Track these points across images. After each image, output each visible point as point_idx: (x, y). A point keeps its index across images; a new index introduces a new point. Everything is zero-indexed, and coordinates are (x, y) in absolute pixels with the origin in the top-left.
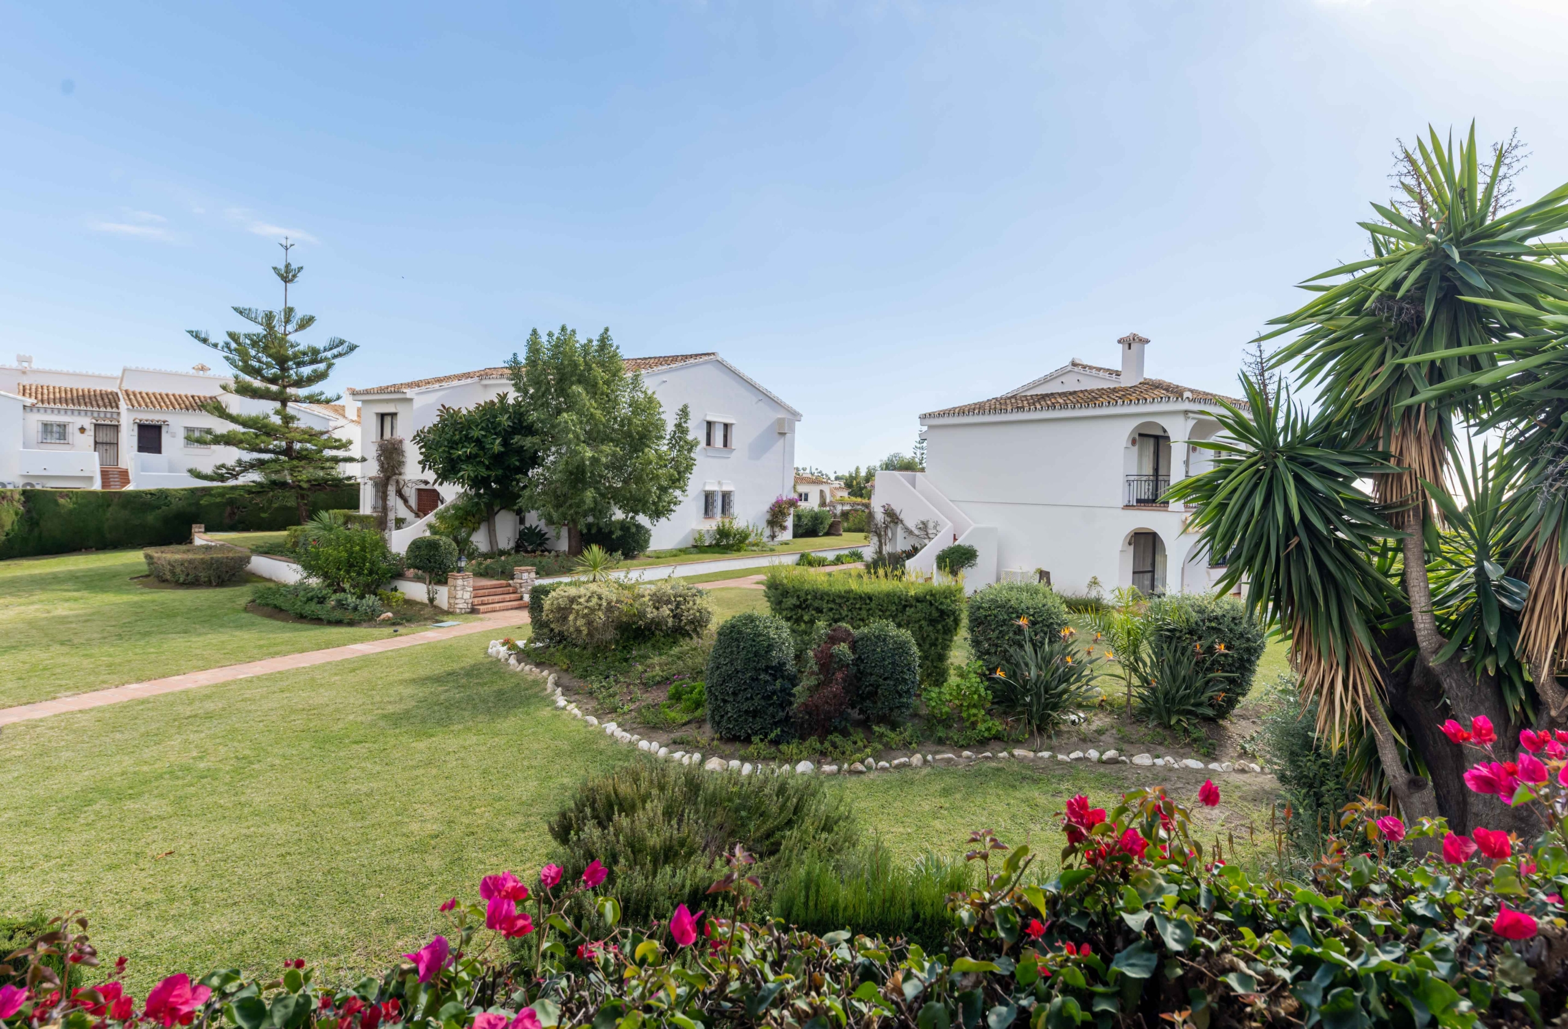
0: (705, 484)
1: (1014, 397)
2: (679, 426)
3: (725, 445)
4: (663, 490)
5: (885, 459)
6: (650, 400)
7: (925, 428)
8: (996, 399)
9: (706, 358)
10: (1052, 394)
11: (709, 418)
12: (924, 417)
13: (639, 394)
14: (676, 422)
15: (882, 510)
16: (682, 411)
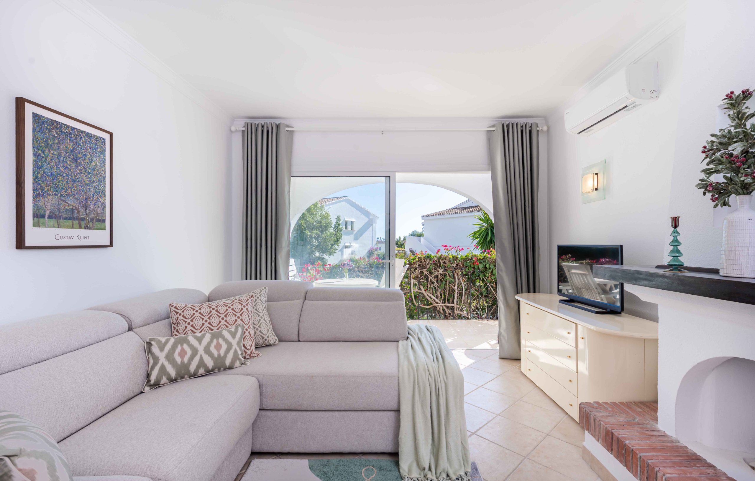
0: (345, 243)
1: (456, 208)
2: (337, 223)
3: (352, 229)
4: (332, 245)
5: (411, 233)
6: (328, 214)
7: (424, 221)
8: (449, 209)
9: (344, 198)
10: (469, 207)
11: (346, 220)
12: (423, 217)
13: (323, 212)
14: (336, 221)
15: (409, 250)
16: (337, 217)
